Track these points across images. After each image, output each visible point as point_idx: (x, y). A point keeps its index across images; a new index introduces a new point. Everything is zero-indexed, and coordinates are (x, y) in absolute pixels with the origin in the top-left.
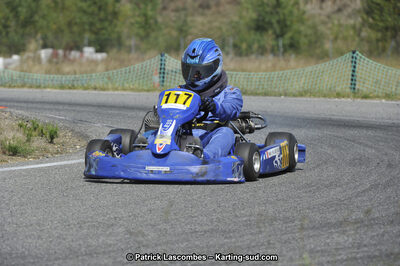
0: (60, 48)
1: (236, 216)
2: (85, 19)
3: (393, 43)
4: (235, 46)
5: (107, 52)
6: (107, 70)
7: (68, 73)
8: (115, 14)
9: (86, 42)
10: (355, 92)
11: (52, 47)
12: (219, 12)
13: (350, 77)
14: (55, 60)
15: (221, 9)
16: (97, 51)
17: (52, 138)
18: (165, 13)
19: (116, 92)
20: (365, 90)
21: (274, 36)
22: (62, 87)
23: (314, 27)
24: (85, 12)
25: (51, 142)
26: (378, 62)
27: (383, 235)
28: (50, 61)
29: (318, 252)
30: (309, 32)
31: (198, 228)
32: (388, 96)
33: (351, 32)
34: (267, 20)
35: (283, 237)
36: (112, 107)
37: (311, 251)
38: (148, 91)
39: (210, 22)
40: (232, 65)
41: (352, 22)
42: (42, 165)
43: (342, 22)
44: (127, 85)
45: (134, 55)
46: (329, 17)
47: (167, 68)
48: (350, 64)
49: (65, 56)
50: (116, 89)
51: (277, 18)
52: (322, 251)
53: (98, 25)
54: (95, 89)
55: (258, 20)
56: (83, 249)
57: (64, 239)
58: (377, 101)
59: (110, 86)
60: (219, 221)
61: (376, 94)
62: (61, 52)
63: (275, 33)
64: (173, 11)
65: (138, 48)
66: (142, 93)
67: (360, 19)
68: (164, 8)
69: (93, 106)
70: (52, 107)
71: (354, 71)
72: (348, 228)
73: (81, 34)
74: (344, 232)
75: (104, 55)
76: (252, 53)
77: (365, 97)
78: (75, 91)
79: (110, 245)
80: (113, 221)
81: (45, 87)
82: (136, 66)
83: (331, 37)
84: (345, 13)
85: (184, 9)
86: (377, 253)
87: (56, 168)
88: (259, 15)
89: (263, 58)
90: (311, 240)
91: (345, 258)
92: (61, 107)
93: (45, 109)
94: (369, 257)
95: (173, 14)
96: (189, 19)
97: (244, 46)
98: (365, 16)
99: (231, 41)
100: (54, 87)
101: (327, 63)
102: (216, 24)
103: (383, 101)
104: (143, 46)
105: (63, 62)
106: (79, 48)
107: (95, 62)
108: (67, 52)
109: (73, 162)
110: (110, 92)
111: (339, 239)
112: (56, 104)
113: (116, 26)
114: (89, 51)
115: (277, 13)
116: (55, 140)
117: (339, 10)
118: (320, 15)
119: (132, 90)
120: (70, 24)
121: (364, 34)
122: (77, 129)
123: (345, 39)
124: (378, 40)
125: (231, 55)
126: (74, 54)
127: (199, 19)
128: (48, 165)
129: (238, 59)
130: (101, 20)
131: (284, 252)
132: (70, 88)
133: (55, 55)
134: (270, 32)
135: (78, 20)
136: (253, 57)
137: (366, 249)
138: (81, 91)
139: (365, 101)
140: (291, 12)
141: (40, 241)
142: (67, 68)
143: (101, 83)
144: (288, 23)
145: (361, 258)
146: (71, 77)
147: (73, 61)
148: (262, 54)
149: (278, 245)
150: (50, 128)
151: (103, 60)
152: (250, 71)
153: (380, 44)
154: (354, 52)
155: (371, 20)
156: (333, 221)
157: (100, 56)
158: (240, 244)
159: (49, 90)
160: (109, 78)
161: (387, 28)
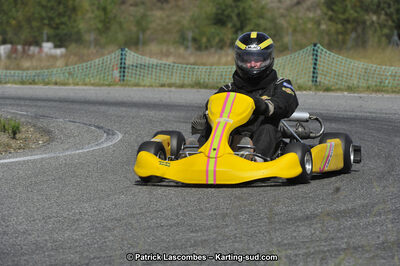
0: (19, 43)
1: (202, 210)
2: (44, 14)
3: (353, 35)
4: (195, 40)
5: (66, 47)
6: (67, 65)
7: (28, 69)
8: (74, 9)
9: (45, 37)
10: (316, 84)
11: (11, 43)
12: (177, 6)
13: (312, 70)
14: (14, 56)
15: (180, 3)
16: (56, 46)
17: (14, 133)
18: (123, 7)
19: (77, 87)
20: (326, 82)
21: (233, 30)
22: (23, 83)
23: (273, 21)
24: (43, 7)
25: (14, 138)
26: (339, 54)
27: (350, 229)
28: (9, 57)
29: (285, 245)
30: (269, 25)
31: (164, 222)
32: (350, 89)
33: (310, 25)
34: (226, 13)
35: (249, 231)
36: (73, 102)
37: (279, 245)
38: (109, 85)
39: (168, 16)
40: (192, 60)
41: (311, 15)
42: (6, 161)
43: (300, 15)
44: (87, 80)
45: (93, 50)
46: (287, 10)
47: (127, 62)
48: (311, 57)
49: (24, 51)
50: (78, 84)
51: (236, 11)
52: (289, 244)
53: (57, 21)
54: (56, 84)
55: (217, 14)
56: (49, 244)
57: (30, 235)
58: (339, 94)
59: (71, 81)
60: (185, 216)
61: (337, 87)
62: (19, 47)
63: (234, 26)
64: (131, 5)
65: (97, 43)
66: (103, 88)
67: (319, 12)
68: (123, 3)
69: (55, 101)
70: (13, 102)
71: (315, 64)
72: (314, 221)
73: (40, 29)
74: (310, 226)
75: (63, 50)
76: (212, 47)
77: (327, 90)
78: (36, 86)
79: (76, 241)
80: (78, 217)
81: (6, 83)
82: (97, 61)
83: (290, 30)
84: (305, 5)
85: (143, 3)
86: (344, 246)
87: (19, 163)
88: (218, 9)
89: (223, 52)
90: (278, 233)
91: (312, 251)
92: (22, 103)
93: (7, 105)
94: (337, 250)
95: (132, 8)
96: (149, 13)
97: (204, 40)
98: (325, 9)
99: (190, 35)
100: (14, 82)
101: (289, 56)
102: (175, 18)
103: (346, 93)
104: (103, 40)
105: (22, 57)
106: (38, 44)
107: (54, 58)
108: (26, 48)
109: (36, 157)
110: (71, 87)
111: (305, 231)
112: (18, 100)
113: (75, 21)
114: (47, 46)
115: (237, 7)
116: (17, 136)
117: (298, 3)
118: (279, 8)
119: (93, 85)
120: (29, 20)
121: (323, 27)
122: (39, 125)
123: (304, 32)
124: (338, 33)
125: (191, 50)
126: (33, 49)
127: (158, 13)
128: (12, 160)
129: (199, 53)
130: (60, 15)
131: (251, 246)
132: (30, 84)
133: (14, 51)
134: (230, 25)
135: (36, 15)
136: (213, 50)
137: (333, 242)
138: (41, 86)
139: (326, 93)
140: (250, 6)
141: (5, 237)
142: (26, 64)
143: (62, 78)
144: (248, 16)
145: (328, 250)
146: (32, 73)
147: (31, 57)
148: (221, 48)
149: (245, 239)
150: (13, 123)
151: (62, 56)
152: (212, 65)
153: (340, 37)
154: (315, 45)
155: (330, 13)
156: (299, 214)
157: (59, 51)
158: (206, 238)
159: (9, 85)
160: (70, 74)
161: (347, 21)
